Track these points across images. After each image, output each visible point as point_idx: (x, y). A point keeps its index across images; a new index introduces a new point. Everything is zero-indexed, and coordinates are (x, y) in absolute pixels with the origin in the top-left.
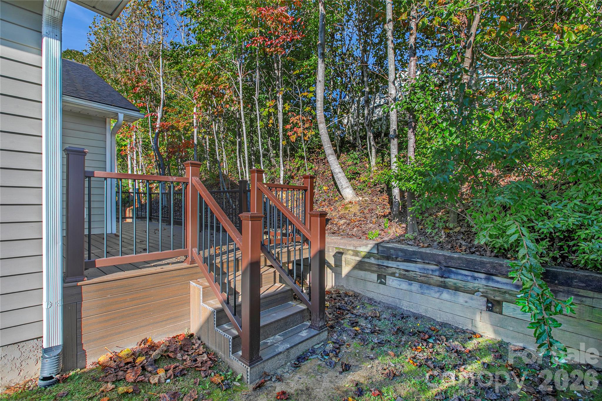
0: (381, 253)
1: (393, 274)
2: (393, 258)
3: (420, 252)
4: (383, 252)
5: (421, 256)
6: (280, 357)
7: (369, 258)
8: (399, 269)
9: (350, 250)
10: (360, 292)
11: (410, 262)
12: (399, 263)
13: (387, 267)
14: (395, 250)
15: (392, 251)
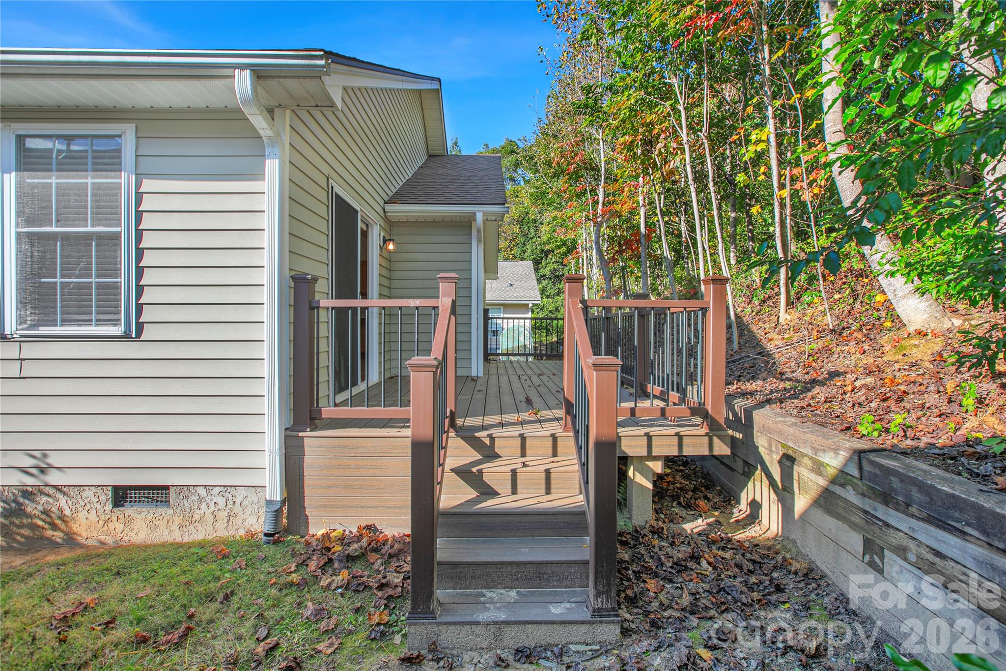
0: (870, 480)
1: (901, 551)
2: (897, 503)
3: (976, 507)
4: (873, 478)
5: (979, 518)
6: (478, 630)
7: (843, 486)
8: (920, 544)
9: (806, 455)
10: (827, 572)
11: (944, 529)
12: (914, 523)
13: (887, 525)
14: (902, 481)
15: (896, 483)
